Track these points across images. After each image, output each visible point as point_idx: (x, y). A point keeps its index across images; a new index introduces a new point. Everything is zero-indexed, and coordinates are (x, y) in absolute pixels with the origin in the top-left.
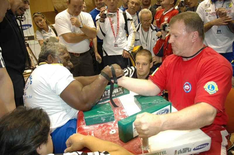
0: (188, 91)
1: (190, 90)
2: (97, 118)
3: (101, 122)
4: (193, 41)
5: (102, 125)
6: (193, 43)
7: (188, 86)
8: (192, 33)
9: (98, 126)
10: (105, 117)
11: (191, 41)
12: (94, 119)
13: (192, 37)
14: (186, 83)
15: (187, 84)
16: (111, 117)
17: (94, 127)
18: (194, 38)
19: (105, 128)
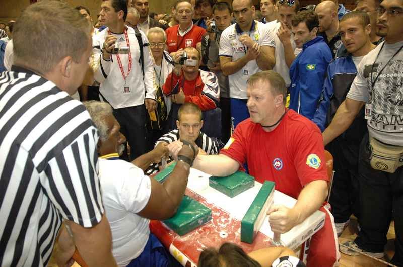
0: (280, 169)
1: (281, 167)
2: (195, 221)
3: (198, 226)
4: (277, 106)
5: (201, 229)
6: (277, 108)
7: (278, 163)
8: (277, 97)
9: (197, 232)
10: (203, 218)
11: (275, 106)
12: (191, 224)
13: (276, 101)
14: (275, 160)
15: (277, 161)
16: (209, 217)
17: (193, 235)
18: (278, 103)
19: (210, 233)
